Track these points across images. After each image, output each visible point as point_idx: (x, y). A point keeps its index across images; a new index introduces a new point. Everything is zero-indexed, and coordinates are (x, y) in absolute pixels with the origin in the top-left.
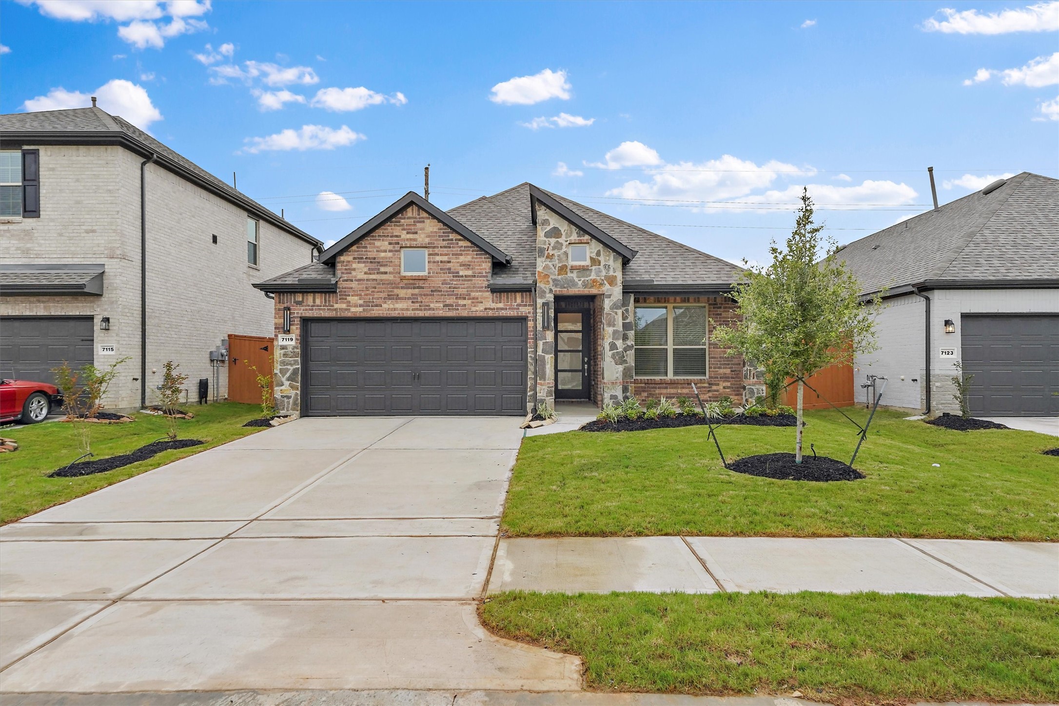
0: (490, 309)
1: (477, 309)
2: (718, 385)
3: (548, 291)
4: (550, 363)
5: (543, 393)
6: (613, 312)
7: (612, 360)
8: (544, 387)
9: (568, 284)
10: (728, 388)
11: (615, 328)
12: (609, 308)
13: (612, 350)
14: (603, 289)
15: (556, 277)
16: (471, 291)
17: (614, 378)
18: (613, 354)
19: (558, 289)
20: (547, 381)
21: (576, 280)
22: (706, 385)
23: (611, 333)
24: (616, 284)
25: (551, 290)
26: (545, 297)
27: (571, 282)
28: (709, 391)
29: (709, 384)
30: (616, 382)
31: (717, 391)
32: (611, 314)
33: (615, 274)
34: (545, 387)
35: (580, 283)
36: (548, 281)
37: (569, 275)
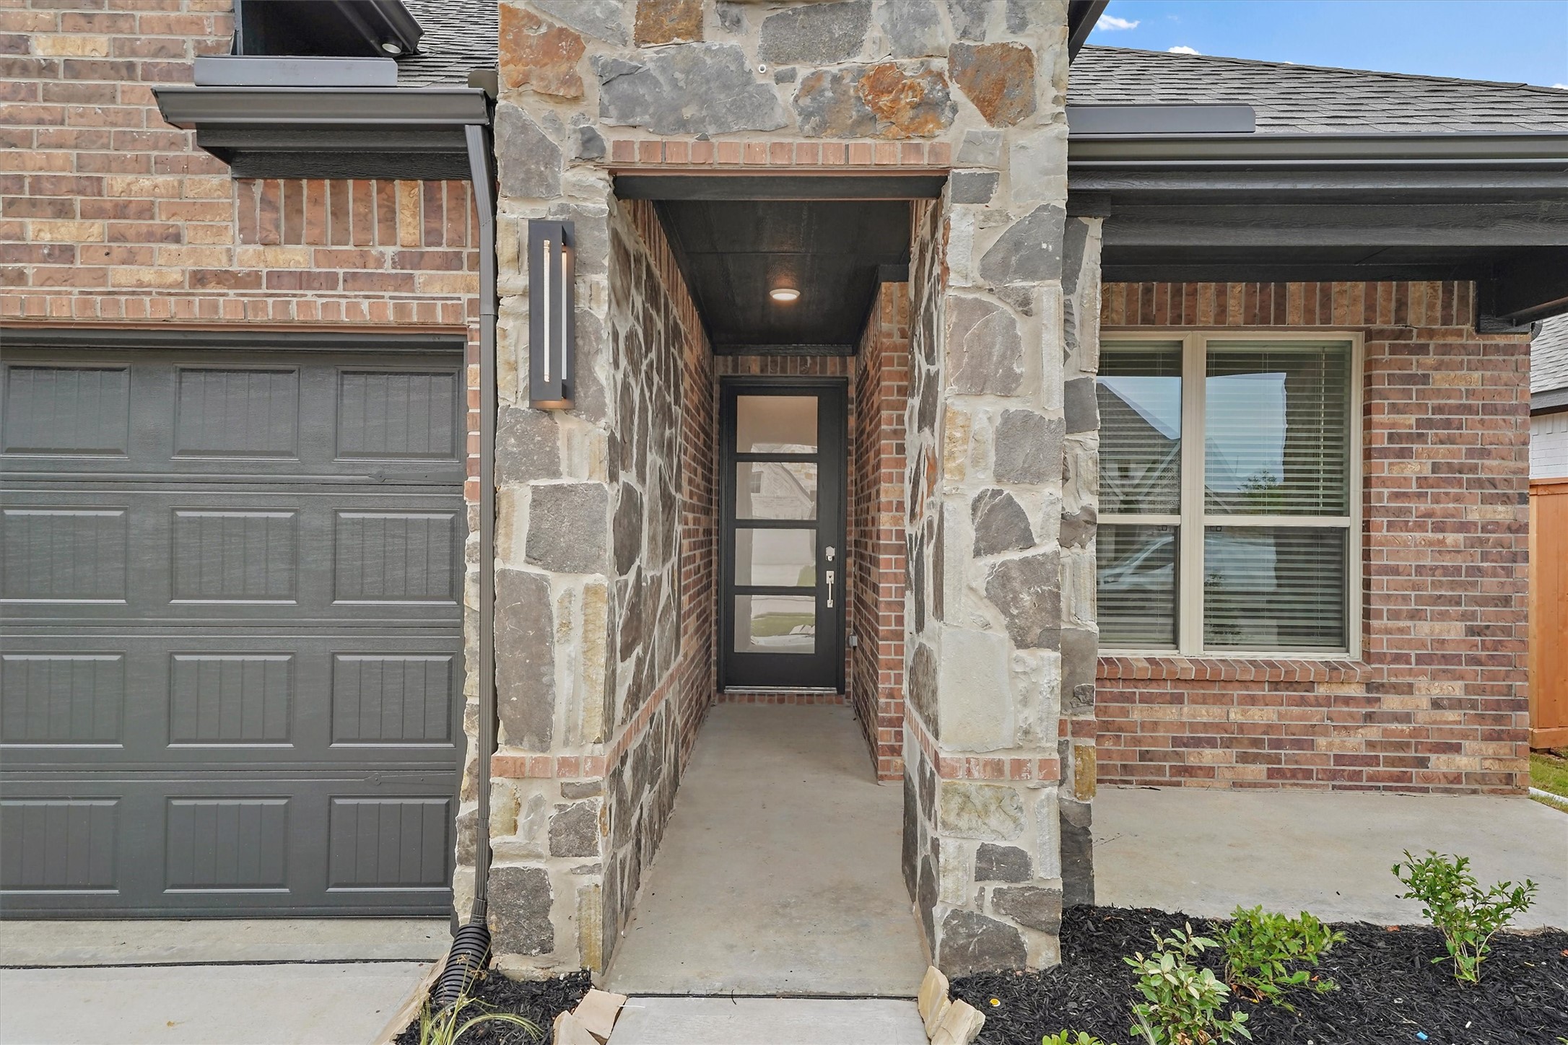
0: (224, 278)
1: (147, 275)
2: (1409, 689)
3: (569, 148)
4: (577, 632)
5: (531, 834)
6: (1005, 295)
7: (991, 613)
8: (537, 790)
9: (705, 101)
10: (1457, 704)
11: (1014, 405)
12: (974, 267)
13: (993, 549)
14: (944, 137)
15: (625, 54)
16: (108, 165)
17: (1007, 733)
18: (1002, 577)
19: (640, 136)
20: (559, 752)
21: (762, 71)
22: (1356, 691)
23: (990, 435)
24: (1029, 108)
25: (590, 140)
26: (551, 189)
27: (726, 87)
28: (1369, 717)
29: (1369, 687)
30: (1018, 766)
31: (1406, 718)
32: (986, 309)
33: (1020, 41)
34: (546, 792)
35: (786, 95)
36: (572, 80)
37: (716, 38)
